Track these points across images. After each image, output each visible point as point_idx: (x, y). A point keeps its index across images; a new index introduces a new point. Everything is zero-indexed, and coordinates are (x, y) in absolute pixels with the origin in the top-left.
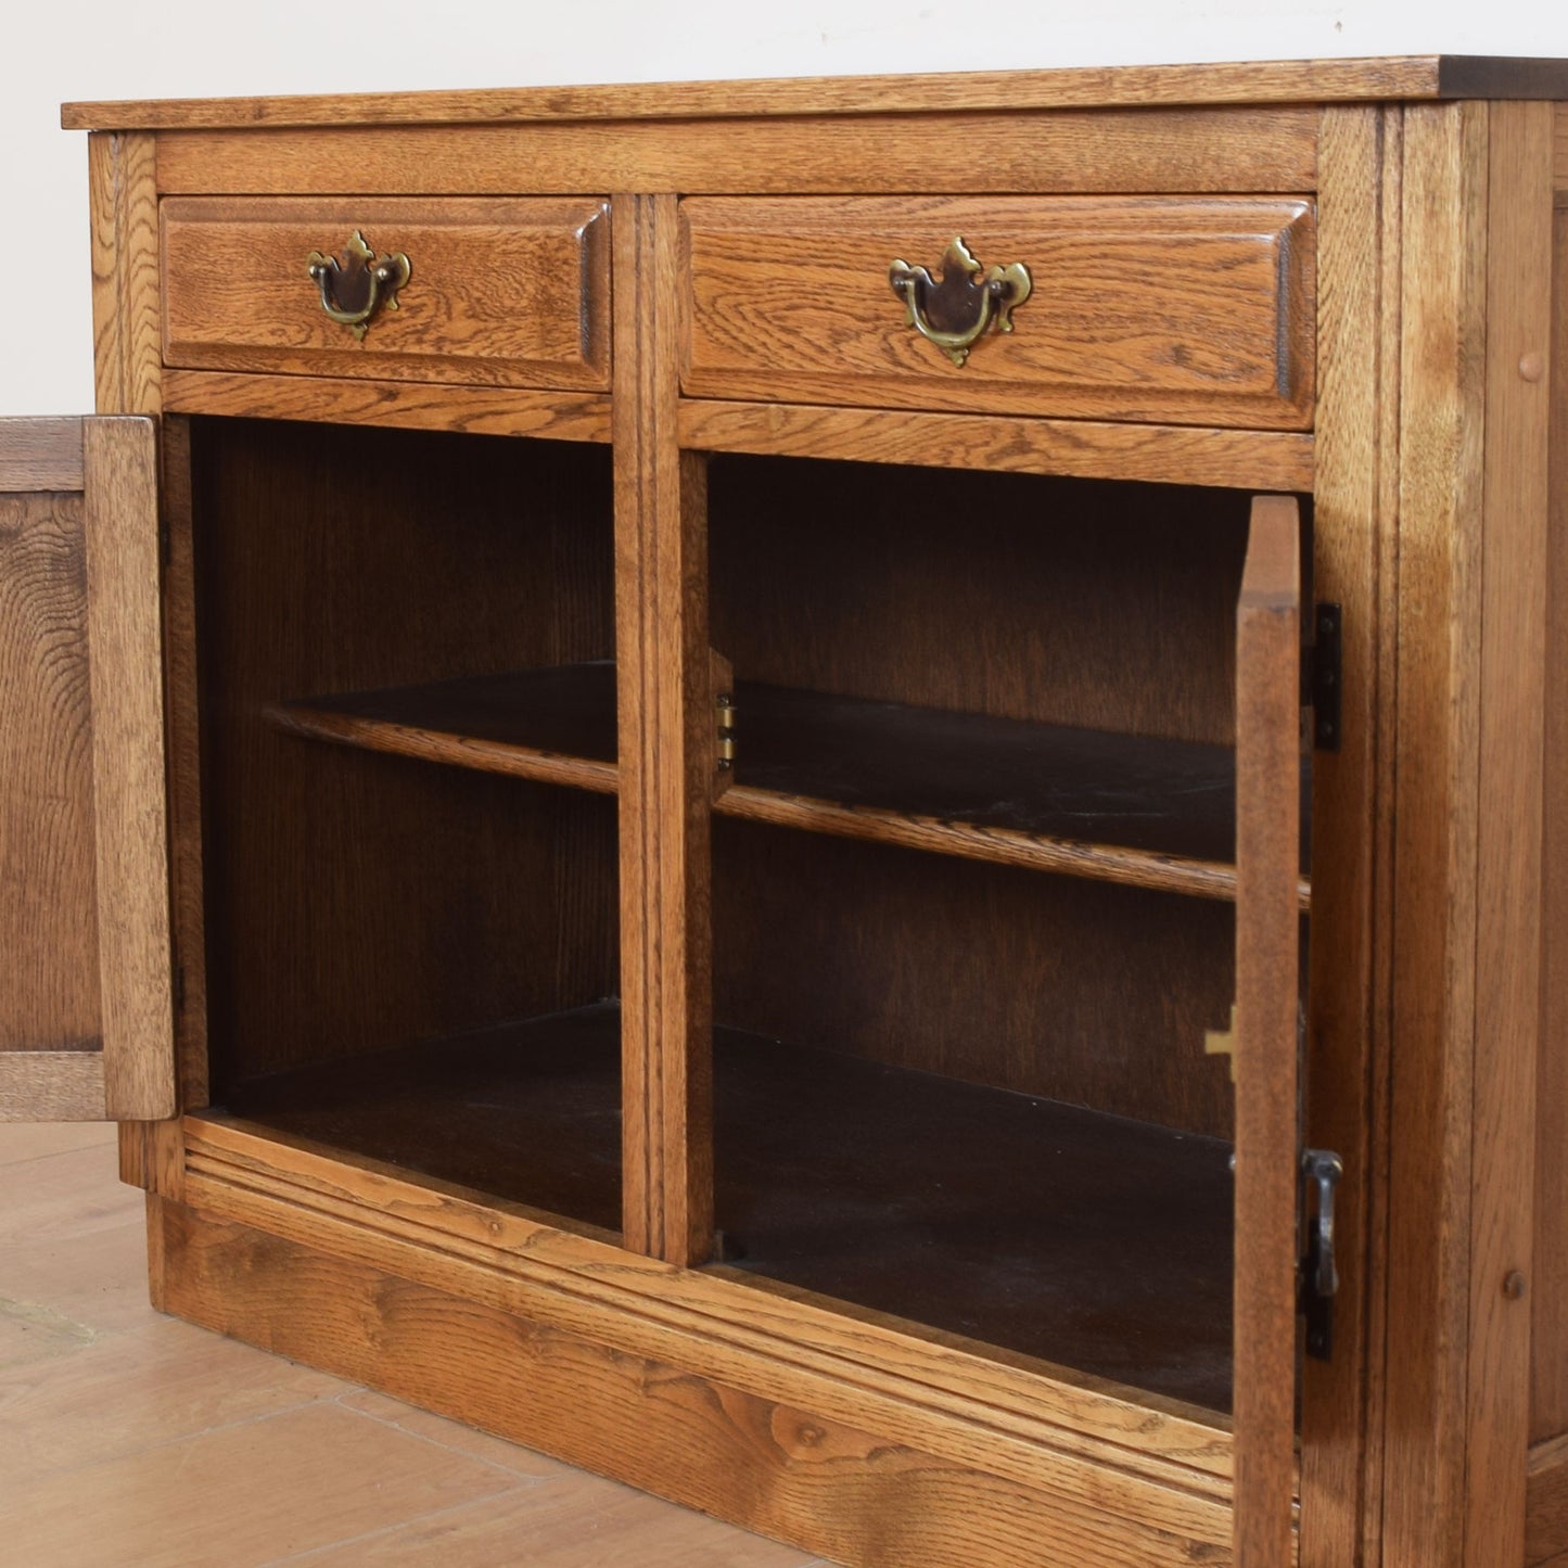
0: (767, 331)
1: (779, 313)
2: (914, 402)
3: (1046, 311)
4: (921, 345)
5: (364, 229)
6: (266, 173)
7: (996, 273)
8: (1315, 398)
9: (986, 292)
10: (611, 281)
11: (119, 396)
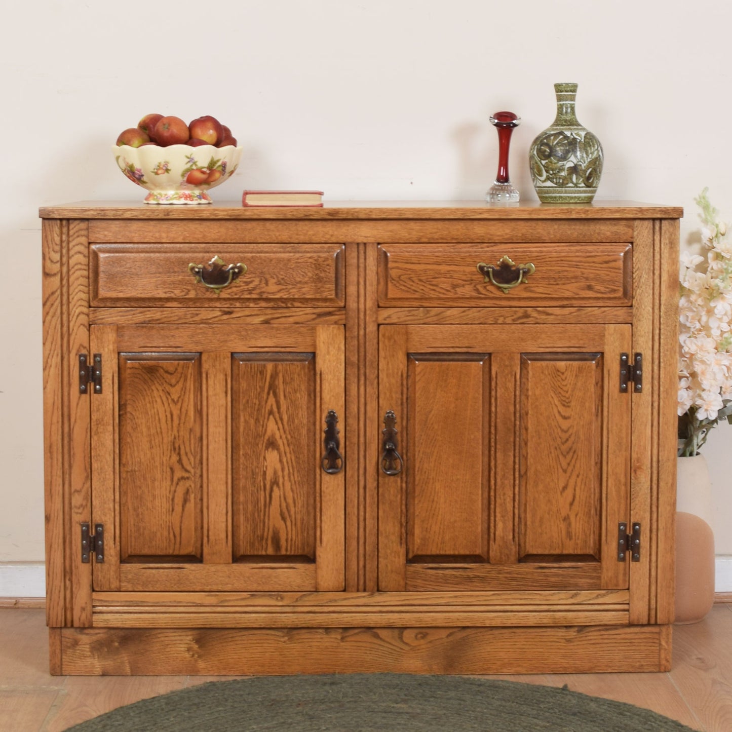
1: (429, 280)
3: (540, 276)
4: (490, 288)
5: (220, 255)
6: (157, 235)
7: (521, 266)
8: (633, 298)
9: (521, 271)
10: (346, 271)
11: (59, 320)
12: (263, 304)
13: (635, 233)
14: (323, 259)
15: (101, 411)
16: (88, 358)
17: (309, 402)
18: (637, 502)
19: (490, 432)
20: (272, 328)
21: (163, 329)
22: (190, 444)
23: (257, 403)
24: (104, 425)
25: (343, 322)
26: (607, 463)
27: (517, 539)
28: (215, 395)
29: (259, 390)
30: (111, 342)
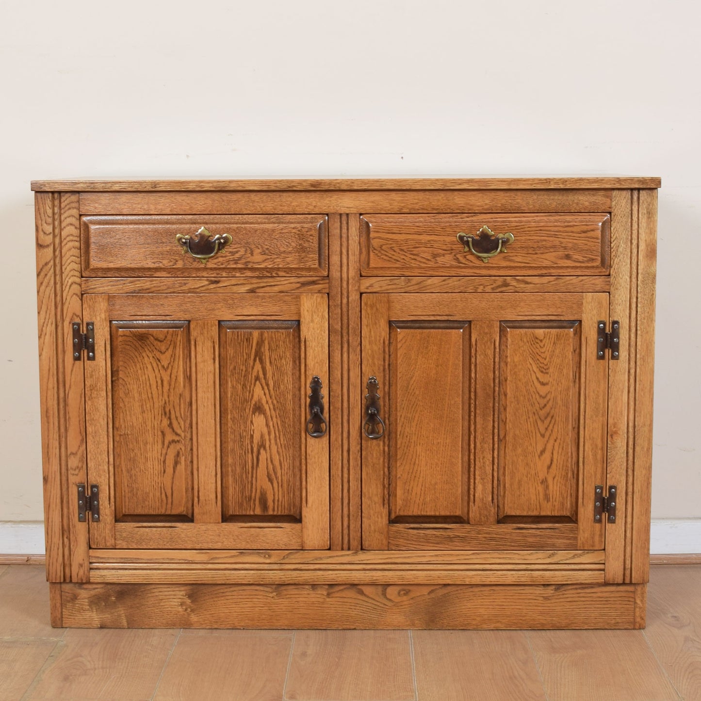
0: (404, 255)
1: (410, 249)
2: (463, 274)
3: (519, 246)
4: (469, 257)
5: (206, 226)
6: (146, 207)
7: (501, 236)
8: (611, 267)
9: (500, 241)
10: (329, 241)
11: (53, 289)
12: (249, 274)
13: (614, 203)
14: (307, 230)
15: (94, 377)
16: (81, 326)
17: (294, 368)
18: (613, 466)
19: (470, 398)
20: (258, 297)
21: (152, 298)
22: (180, 409)
23: (244, 370)
24: (97, 390)
25: (327, 291)
26: (584, 428)
27: (495, 501)
28: (204, 361)
29: (245, 356)
30: (103, 311)
